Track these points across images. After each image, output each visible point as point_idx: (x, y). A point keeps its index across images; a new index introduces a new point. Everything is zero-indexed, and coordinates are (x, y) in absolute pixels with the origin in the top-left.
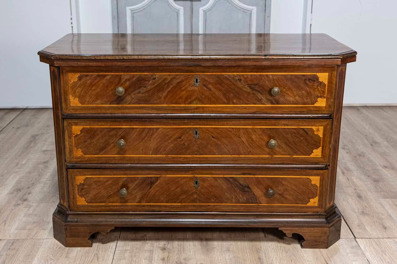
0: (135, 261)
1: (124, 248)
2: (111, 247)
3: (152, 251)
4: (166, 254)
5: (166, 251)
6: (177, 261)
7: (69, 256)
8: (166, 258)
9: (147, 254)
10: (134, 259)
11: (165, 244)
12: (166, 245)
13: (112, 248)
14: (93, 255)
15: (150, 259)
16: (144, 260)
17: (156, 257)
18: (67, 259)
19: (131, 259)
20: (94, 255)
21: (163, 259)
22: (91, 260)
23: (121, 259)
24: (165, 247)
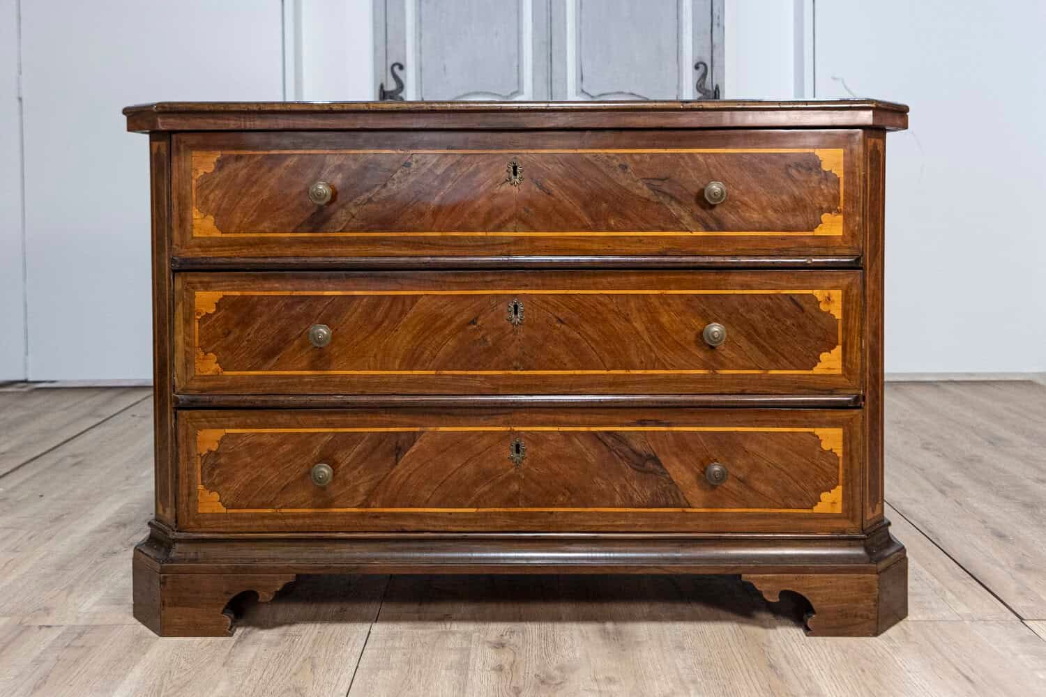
0: (420, 672)
1: (390, 644)
2: (351, 642)
3: (468, 649)
4: (506, 657)
5: (507, 649)
6: (537, 673)
7: (232, 661)
8: (507, 667)
9: (454, 657)
10: (417, 668)
11: (502, 635)
12: (506, 638)
13: (354, 644)
14: (301, 659)
15: (463, 667)
16: (443, 672)
17: (479, 664)
18: (225, 668)
19: (407, 668)
20: (305, 660)
21: (500, 669)
22: (294, 670)
23: (378, 669)
24: (503, 642)
